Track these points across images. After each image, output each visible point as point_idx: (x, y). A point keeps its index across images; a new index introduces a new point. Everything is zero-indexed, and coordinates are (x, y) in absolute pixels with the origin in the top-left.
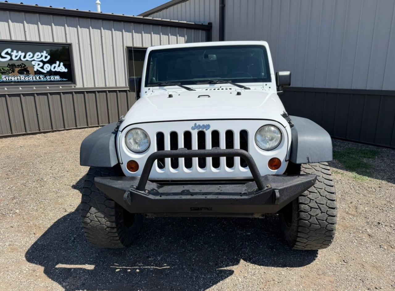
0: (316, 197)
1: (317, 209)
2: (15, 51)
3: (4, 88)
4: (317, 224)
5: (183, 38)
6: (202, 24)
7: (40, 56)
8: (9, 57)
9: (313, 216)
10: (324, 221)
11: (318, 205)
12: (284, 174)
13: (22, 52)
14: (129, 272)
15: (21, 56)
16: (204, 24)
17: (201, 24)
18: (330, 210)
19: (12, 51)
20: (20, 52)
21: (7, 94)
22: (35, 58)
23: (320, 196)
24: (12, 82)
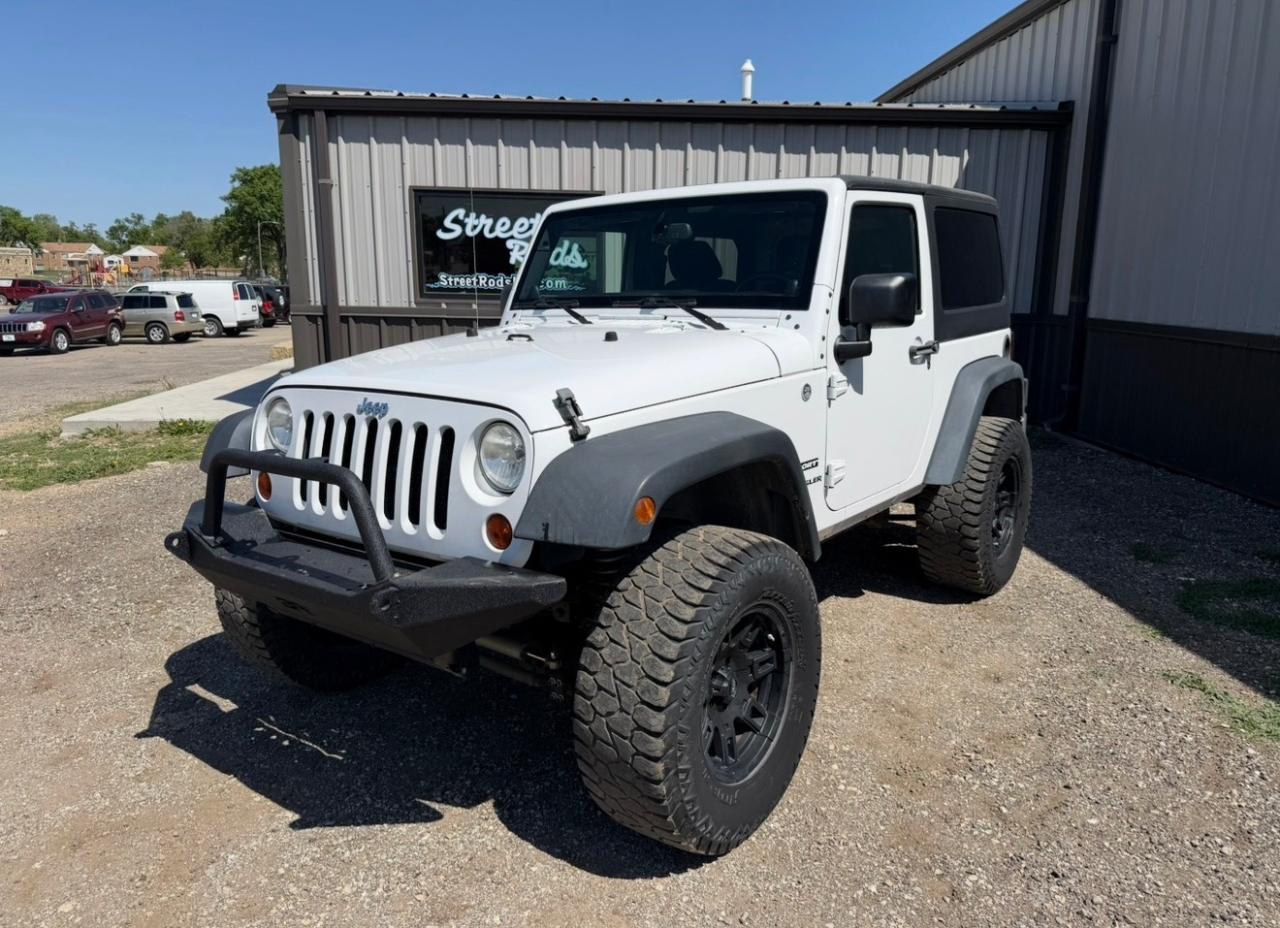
0: (619, 660)
1: (613, 695)
2: (473, 215)
3: (440, 304)
4: (608, 744)
5: (957, 160)
6: (1034, 108)
7: (526, 227)
8: (458, 230)
9: (601, 716)
10: (627, 742)
11: (616, 685)
12: (526, 567)
13: (488, 217)
14: (273, 740)
15: (484, 226)
16: (1041, 107)
17: (1028, 107)
18: (642, 710)
19: (467, 215)
20: (483, 217)
21: (446, 319)
22: (514, 232)
23: (630, 660)
24: (459, 290)
